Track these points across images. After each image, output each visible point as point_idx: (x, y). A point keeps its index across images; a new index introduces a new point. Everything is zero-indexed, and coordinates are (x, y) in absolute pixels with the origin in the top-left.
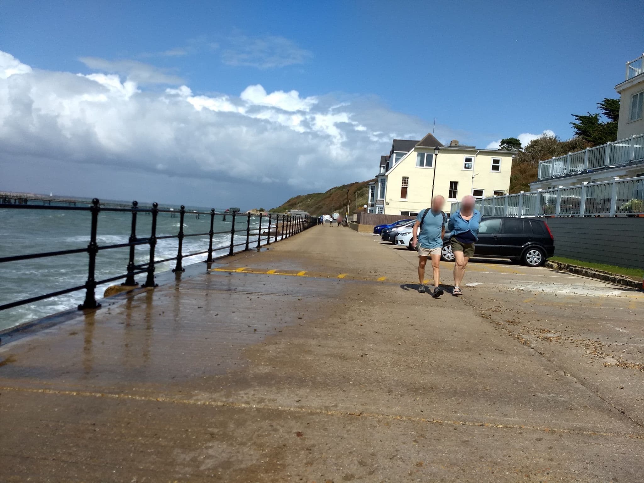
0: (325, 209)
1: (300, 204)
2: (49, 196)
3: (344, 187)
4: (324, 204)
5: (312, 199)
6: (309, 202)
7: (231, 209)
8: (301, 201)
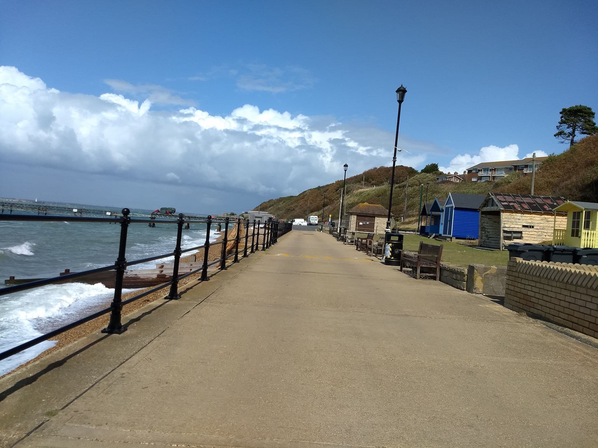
0: (298, 211)
1: (272, 207)
2: (34, 202)
3: (319, 188)
4: (297, 206)
5: (284, 202)
6: (281, 205)
7: (162, 209)
8: (273, 205)
